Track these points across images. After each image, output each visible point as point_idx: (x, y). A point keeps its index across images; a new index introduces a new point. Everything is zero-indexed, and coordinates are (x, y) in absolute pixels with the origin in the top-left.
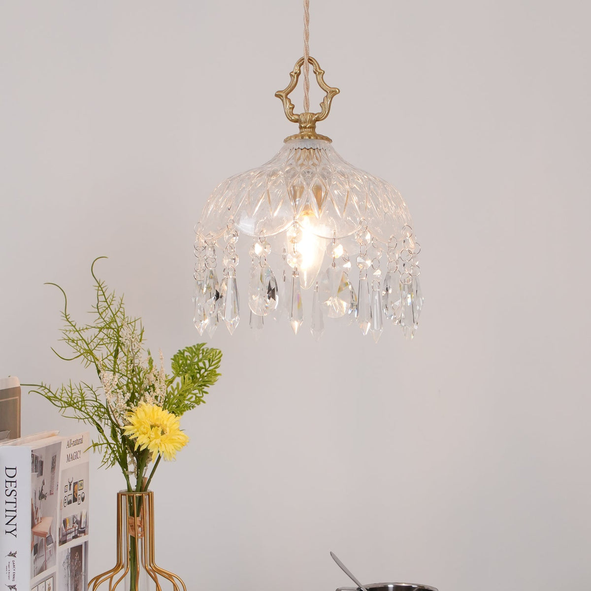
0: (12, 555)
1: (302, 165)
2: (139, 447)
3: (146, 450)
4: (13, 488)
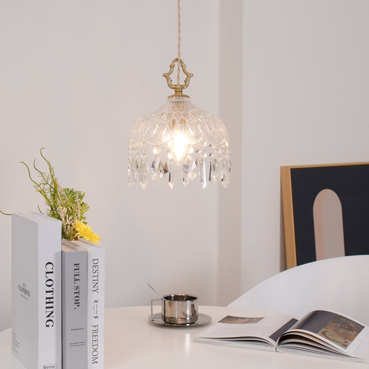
0: (96, 301)
1: (175, 110)
4: (96, 269)
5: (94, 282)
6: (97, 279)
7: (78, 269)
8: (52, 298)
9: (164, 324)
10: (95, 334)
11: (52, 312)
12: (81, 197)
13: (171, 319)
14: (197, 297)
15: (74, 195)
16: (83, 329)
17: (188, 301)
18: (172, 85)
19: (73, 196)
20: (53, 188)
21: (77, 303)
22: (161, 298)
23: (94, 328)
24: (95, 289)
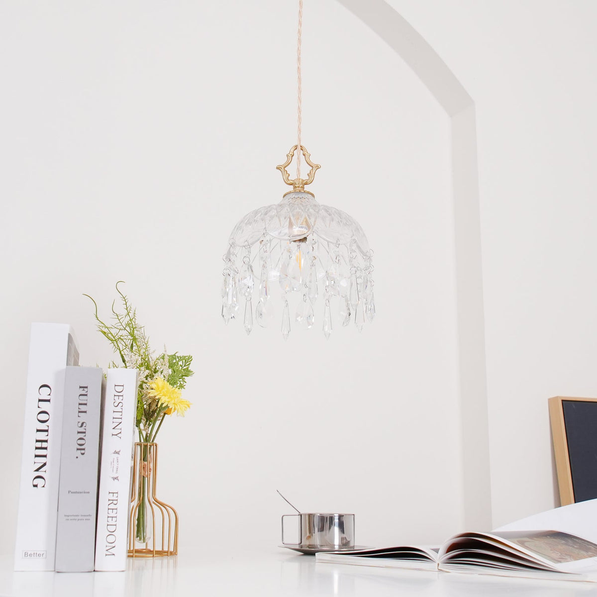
0: (117, 453)
2: (162, 404)
3: (167, 406)
4: (120, 401)
5: (115, 420)
6: (120, 417)
7: (86, 395)
8: (46, 441)
10: (112, 506)
11: (45, 464)
16: (88, 493)
18: (289, 180)
21: (81, 449)
23: (111, 497)
24: (116, 432)
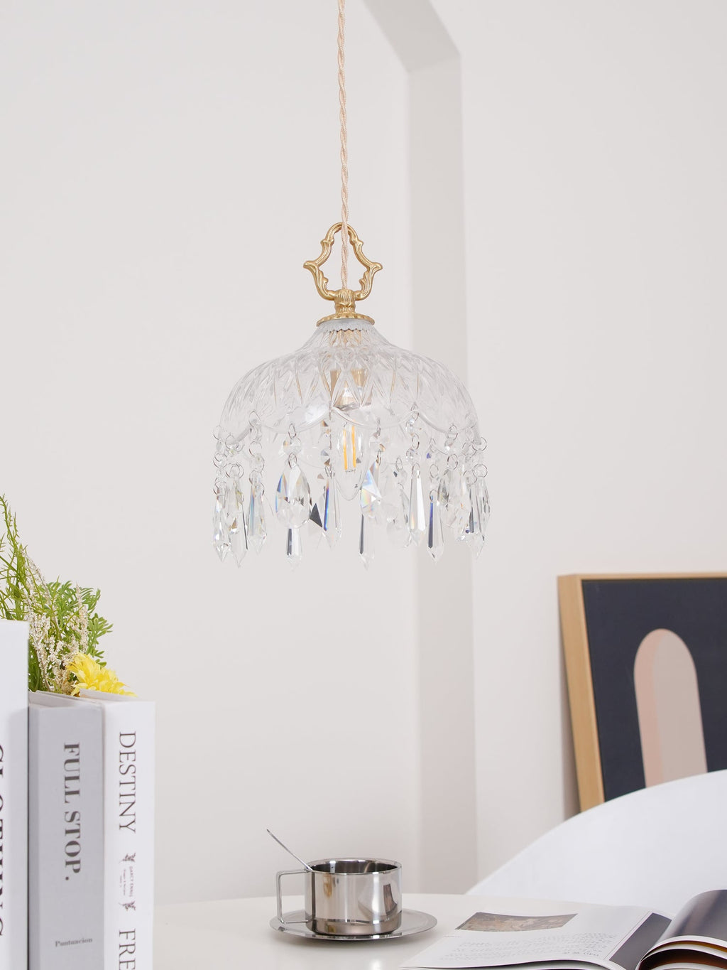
0: (130, 858)
4: (130, 762)
5: (124, 799)
6: (132, 793)
7: (77, 761)
8: (0, 849)
9: (311, 937)
10: (126, 957)
11: (0, 892)
12: (91, 601)
13: (330, 923)
14: (396, 865)
15: (73, 596)
16: (90, 940)
17: (374, 873)
18: (328, 291)
19: (70, 600)
20: (14, 570)
21: (73, 861)
22: (303, 868)
23: (123, 940)
24: (125, 820)
